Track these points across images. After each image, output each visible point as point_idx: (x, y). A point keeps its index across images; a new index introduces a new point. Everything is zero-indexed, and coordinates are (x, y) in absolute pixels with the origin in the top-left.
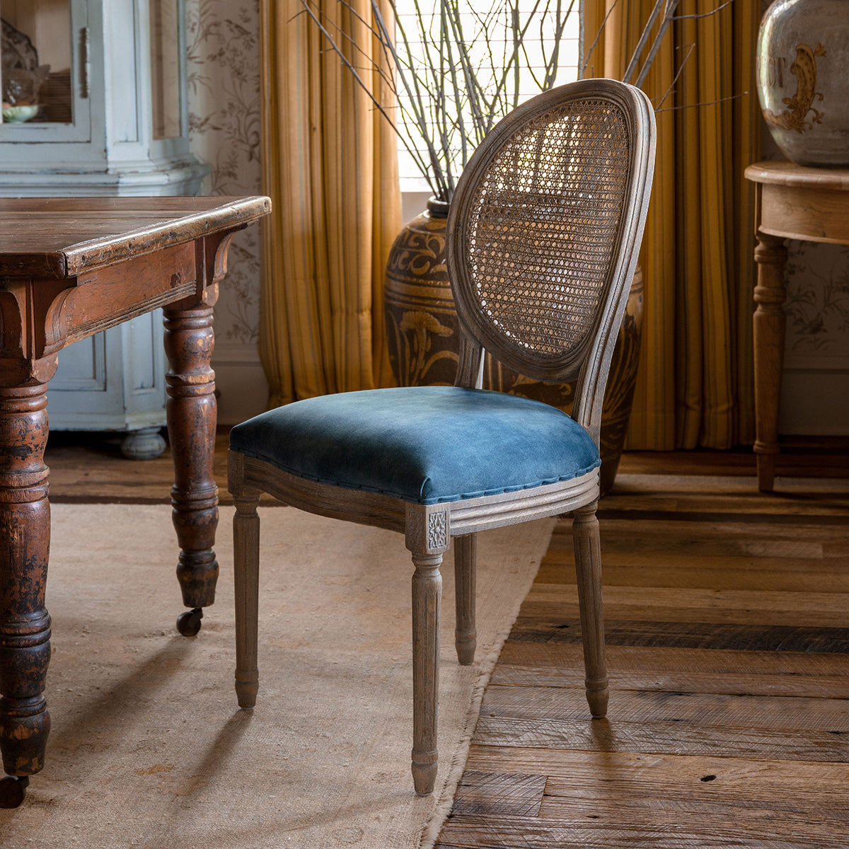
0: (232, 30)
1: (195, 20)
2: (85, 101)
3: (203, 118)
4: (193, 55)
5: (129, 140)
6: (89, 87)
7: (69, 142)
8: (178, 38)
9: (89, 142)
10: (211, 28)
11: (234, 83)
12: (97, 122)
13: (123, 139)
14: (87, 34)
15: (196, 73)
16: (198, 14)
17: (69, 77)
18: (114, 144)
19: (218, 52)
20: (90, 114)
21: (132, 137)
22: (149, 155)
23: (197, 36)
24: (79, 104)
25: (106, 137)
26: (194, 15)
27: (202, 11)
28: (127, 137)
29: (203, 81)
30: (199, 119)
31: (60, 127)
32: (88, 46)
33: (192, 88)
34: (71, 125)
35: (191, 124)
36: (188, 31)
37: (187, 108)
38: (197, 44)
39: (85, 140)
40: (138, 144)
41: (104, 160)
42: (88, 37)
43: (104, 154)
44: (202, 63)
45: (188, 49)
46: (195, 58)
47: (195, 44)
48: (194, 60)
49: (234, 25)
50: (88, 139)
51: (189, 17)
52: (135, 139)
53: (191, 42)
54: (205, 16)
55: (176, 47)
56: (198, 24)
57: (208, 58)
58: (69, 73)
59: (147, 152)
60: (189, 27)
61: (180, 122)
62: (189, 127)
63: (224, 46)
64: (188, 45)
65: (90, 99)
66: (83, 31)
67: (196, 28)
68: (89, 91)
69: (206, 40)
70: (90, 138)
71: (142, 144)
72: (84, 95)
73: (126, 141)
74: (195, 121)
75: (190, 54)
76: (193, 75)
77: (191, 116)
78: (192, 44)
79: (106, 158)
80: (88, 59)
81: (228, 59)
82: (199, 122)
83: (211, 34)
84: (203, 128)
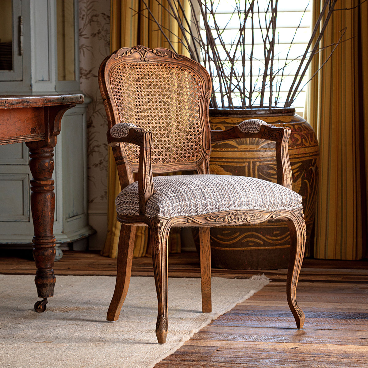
0: (105, 19)
1: (83, 13)
2: (20, 57)
3: (88, 70)
4: (82, 34)
5: (44, 80)
6: (22, 50)
7: (10, 81)
8: (74, 23)
9: (22, 81)
10: (93, 18)
11: (106, 49)
12: (26, 70)
13: (41, 79)
14: (22, 20)
15: (84, 44)
16: (86, 10)
17: (11, 45)
18: (36, 82)
19: (98, 32)
20: (23, 65)
21: (46, 78)
22: (55, 89)
23: (85, 22)
24: (16, 59)
25: (31, 78)
26: (84, 10)
27: (88, 8)
28: (43, 78)
29: (88, 48)
30: (86, 71)
31: (6, 72)
32: (22, 26)
33: (82, 53)
34: (12, 71)
35: (81, 73)
36: (80, 19)
37: (79, 64)
38: (85, 27)
39: (20, 80)
40: (49, 82)
41: (30, 91)
42: (22, 22)
43: (30, 87)
44: (88, 38)
45: (80, 30)
46: (84, 35)
47: (84, 27)
48: (83, 36)
49: (106, 16)
50: (21, 79)
51: (80, 11)
52: (48, 80)
53: (82, 26)
54: (90, 11)
55: (73, 29)
56: (86, 16)
57: (91, 35)
58: (11, 43)
59: (54, 87)
60: (80, 17)
61: (75, 72)
62: (80, 75)
63: (100, 28)
64: (80, 28)
65: (23, 57)
66: (20, 18)
67: (85, 18)
68: (22, 52)
69: (91, 25)
70: (23, 79)
71: (51, 83)
72: (20, 54)
73: (43, 81)
74: (83, 72)
75: (81, 33)
76: (82, 45)
77: (81, 69)
78: (83, 27)
79: (31, 90)
80: (22, 34)
81: (103, 36)
82: (86, 73)
83: (93, 21)
84: (88, 76)
